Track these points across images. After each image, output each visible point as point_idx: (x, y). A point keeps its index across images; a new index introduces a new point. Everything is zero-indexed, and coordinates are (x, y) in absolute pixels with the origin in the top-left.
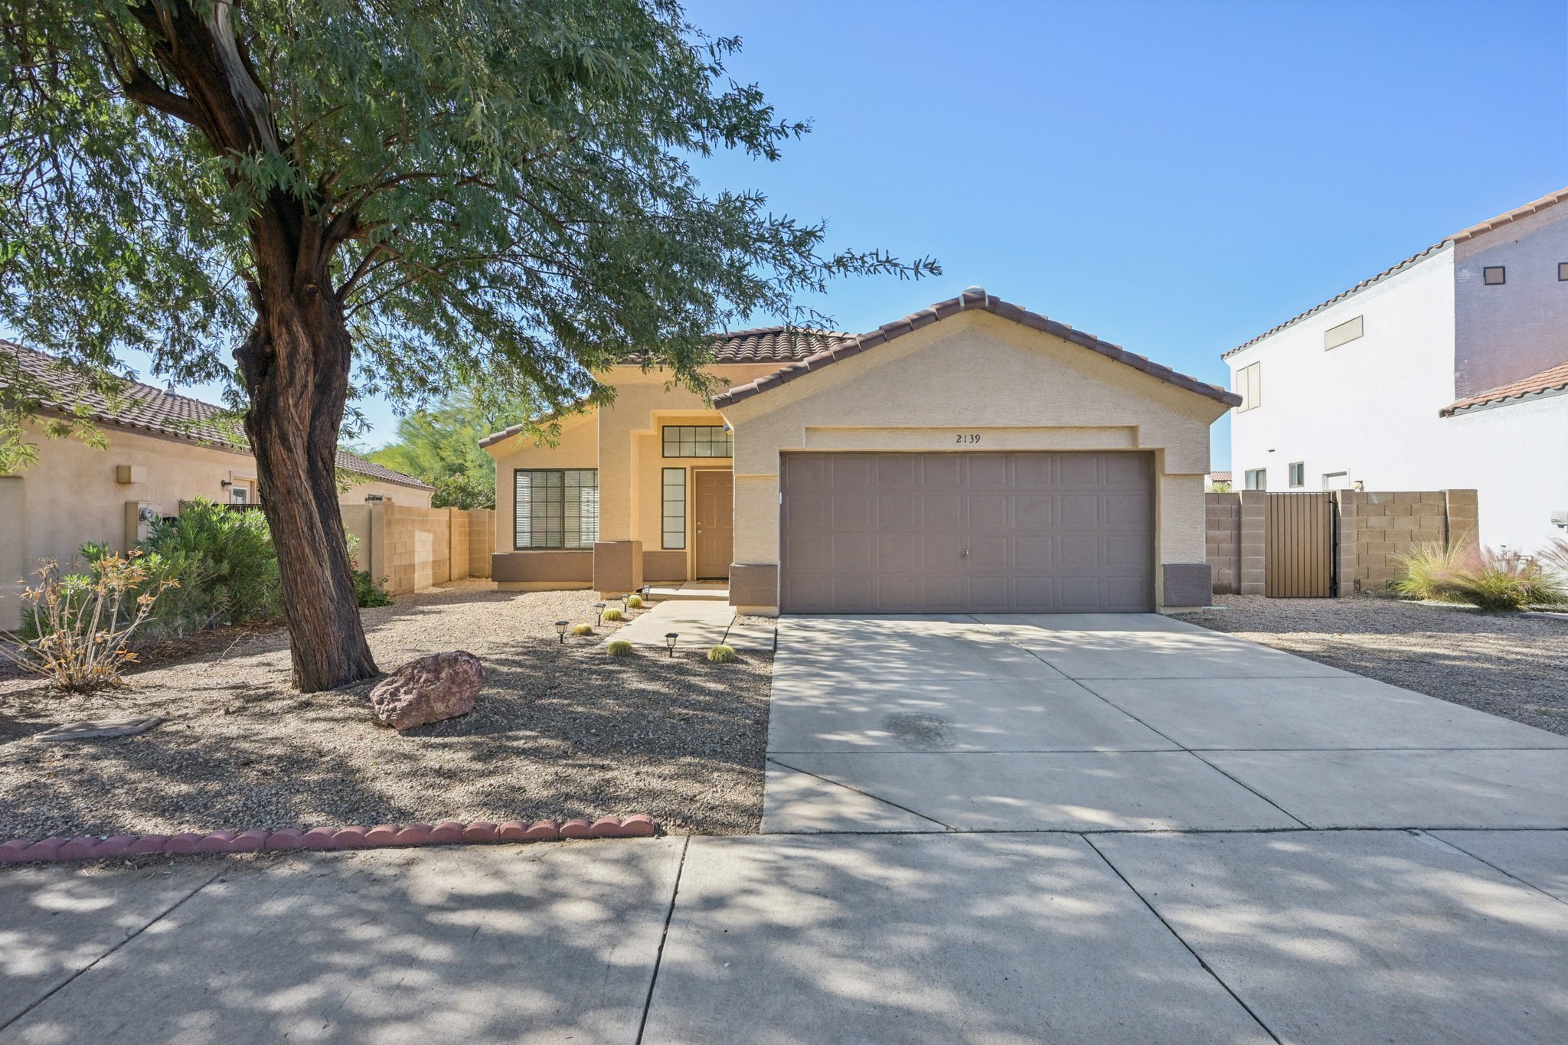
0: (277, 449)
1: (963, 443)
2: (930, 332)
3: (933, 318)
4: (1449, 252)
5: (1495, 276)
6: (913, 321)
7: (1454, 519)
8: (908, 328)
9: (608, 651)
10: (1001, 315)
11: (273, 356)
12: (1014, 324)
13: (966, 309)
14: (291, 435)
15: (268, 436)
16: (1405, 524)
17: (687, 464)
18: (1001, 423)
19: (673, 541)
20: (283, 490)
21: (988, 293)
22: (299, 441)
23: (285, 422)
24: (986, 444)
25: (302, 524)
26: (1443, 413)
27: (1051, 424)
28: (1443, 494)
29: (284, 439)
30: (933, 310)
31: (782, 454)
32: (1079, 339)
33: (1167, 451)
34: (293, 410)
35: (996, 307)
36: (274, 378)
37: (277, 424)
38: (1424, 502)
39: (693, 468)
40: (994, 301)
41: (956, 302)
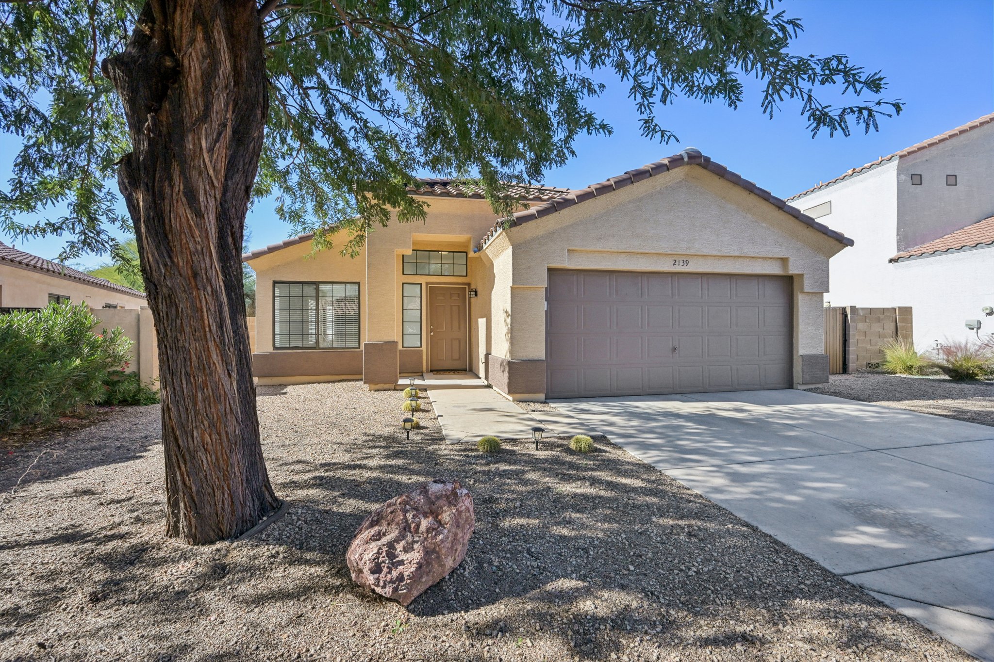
0: (181, 211)
1: (677, 266)
2: (661, 179)
3: (665, 168)
4: (895, 163)
5: (917, 180)
6: (652, 169)
7: (901, 324)
8: (648, 174)
9: (481, 448)
10: (710, 171)
11: (177, 73)
13: (688, 163)
14: (202, 192)
15: (167, 190)
16: (876, 327)
17: (423, 280)
18: (705, 252)
19: (412, 341)
20: (187, 271)
21: (703, 154)
22: (212, 203)
23: (195, 173)
24: (691, 268)
25: (210, 320)
26: (891, 261)
27: (737, 254)
28: (894, 309)
29: (191, 196)
30: (666, 162)
31: (550, 270)
32: (761, 193)
33: (805, 276)
34: (206, 155)
36: (179, 105)
37: (182, 173)
38: (886, 314)
39: (427, 284)
40: (707, 160)
41: (682, 157)
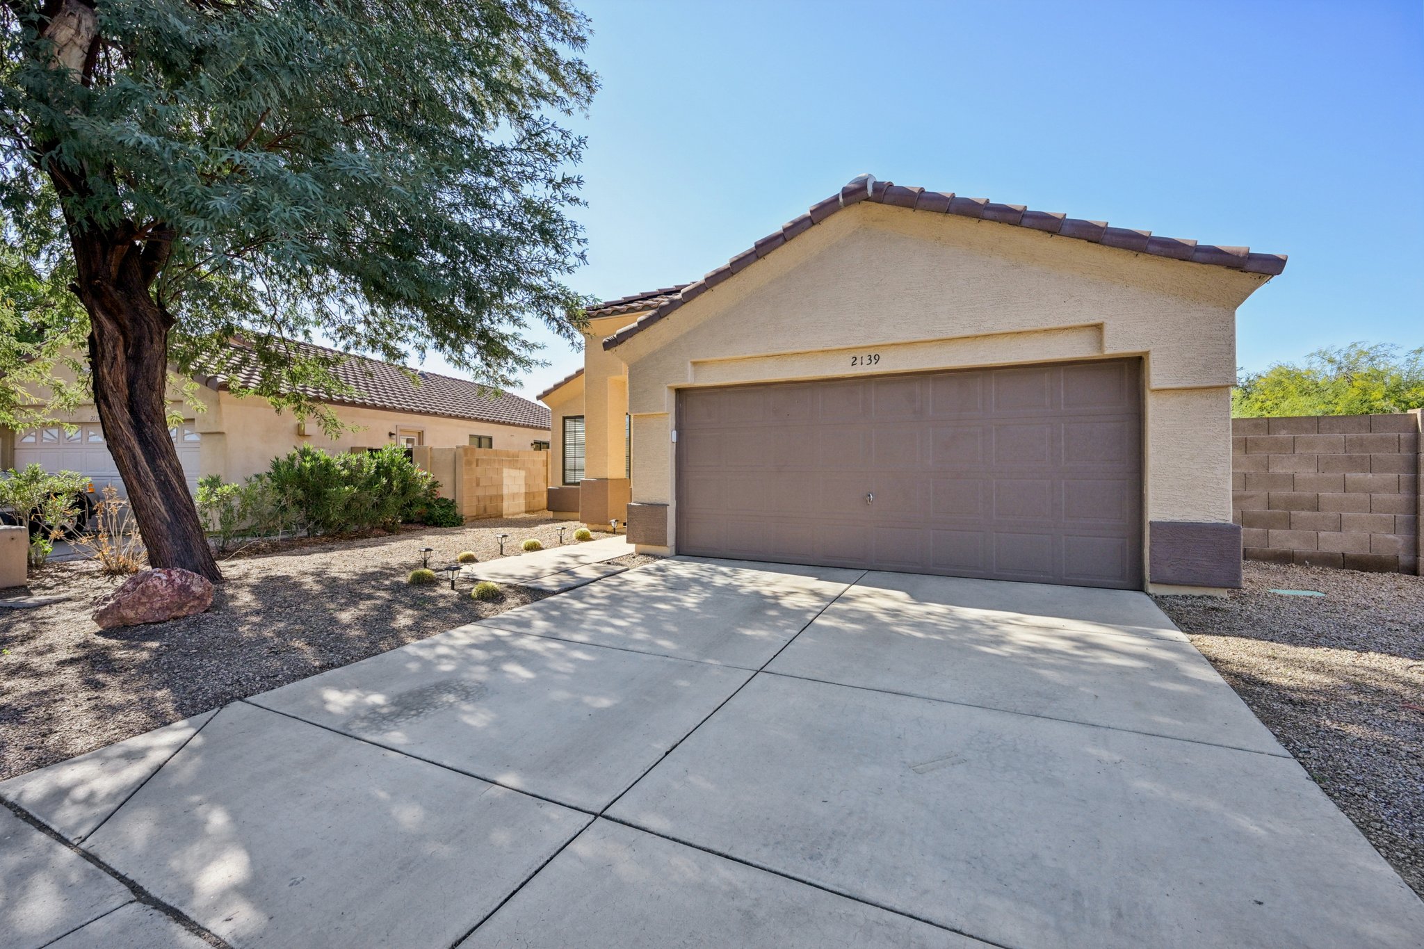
1: (859, 365)
2: (811, 237)
3: (809, 222)
6: (787, 229)
8: (781, 239)
12: (910, 211)
13: (850, 205)
18: (906, 336)
21: (872, 178)
24: (889, 364)
27: (968, 332)
30: (808, 213)
32: (997, 215)
33: (1154, 356)
35: (886, 195)
41: (836, 199)
